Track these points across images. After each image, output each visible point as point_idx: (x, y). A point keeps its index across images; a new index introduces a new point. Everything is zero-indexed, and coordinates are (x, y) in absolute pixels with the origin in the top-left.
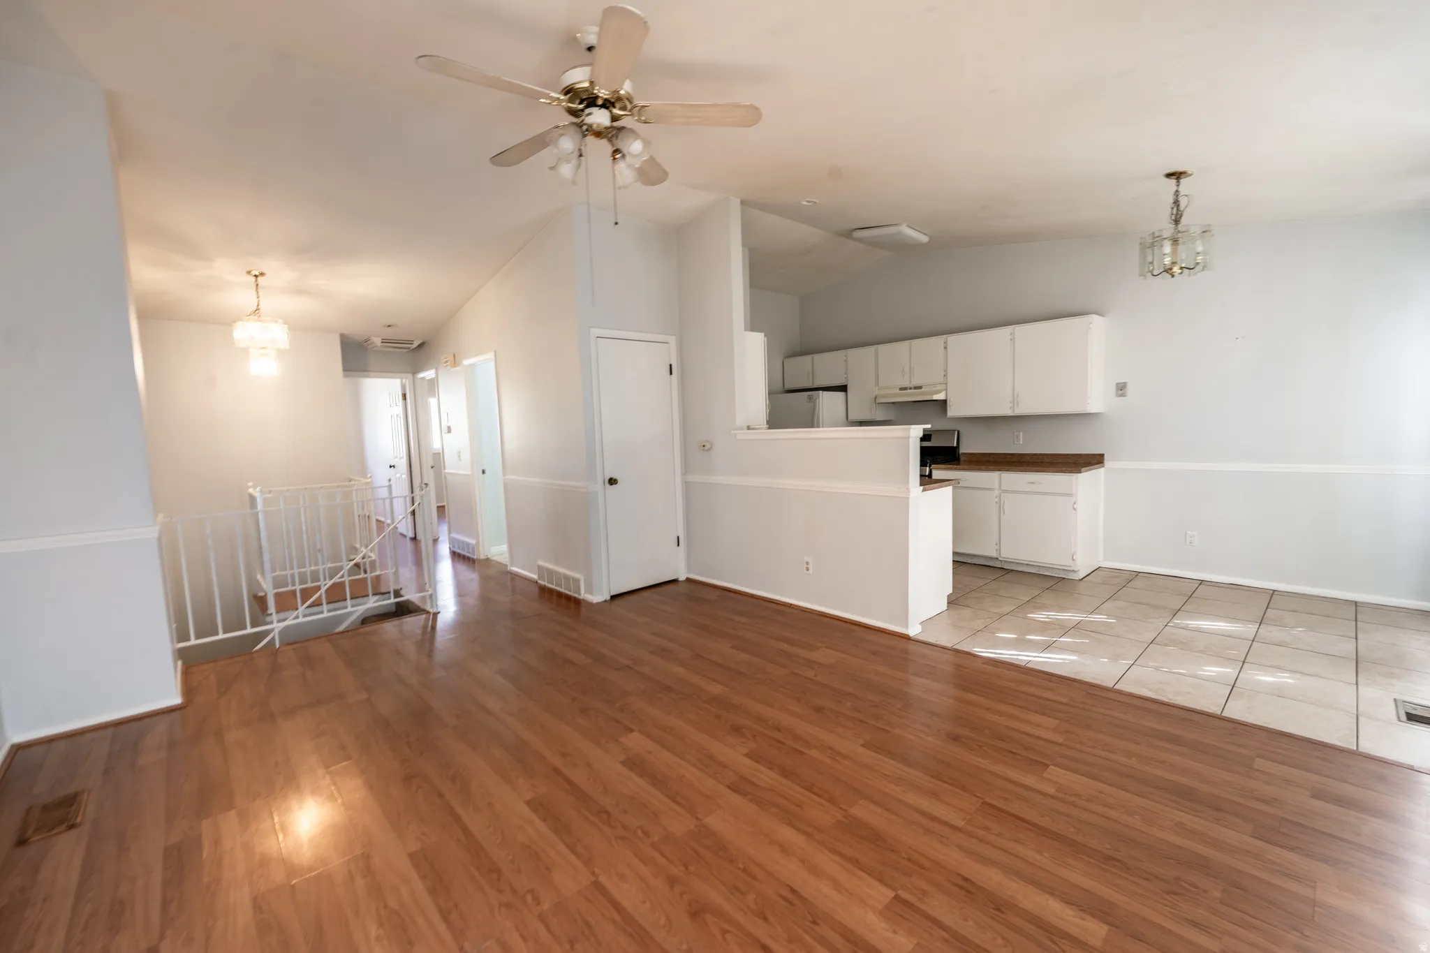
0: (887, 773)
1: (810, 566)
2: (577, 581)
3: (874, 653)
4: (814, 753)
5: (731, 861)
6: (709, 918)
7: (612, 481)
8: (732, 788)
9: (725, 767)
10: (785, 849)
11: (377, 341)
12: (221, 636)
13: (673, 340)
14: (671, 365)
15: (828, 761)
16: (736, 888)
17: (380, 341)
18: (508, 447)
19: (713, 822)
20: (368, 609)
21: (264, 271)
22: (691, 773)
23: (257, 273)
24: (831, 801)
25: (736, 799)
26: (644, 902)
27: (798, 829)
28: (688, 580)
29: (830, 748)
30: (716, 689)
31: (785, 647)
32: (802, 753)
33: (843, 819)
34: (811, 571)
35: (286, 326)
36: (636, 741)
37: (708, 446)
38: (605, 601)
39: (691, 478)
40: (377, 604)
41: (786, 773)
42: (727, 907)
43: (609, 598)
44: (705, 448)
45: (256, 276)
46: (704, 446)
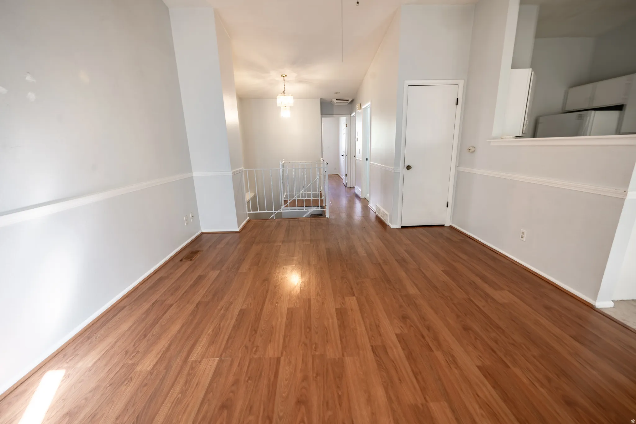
0: (480, 394)
1: (525, 236)
2: (387, 215)
3: (548, 308)
4: (439, 354)
5: (338, 387)
6: (303, 409)
7: (409, 167)
8: (374, 349)
9: (380, 335)
10: (370, 400)
11: (335, 101)
12: (266, 211)
13: (461, 83)
14: (458, 99)
15: (443, 363)
16: (327, 403)
17: (336, 100)
18: (372, 147)
19: (348, 360)
20: (314, 211)
21: (286, 75)
22: (361, 329)
23: (284, 75)
24: (423, 390)
25: (370, 355)
26: (286, 380)
27: (387, 393)
28: (451, 227)
29: (453, 356)
30: (412, 291)
31: (478, 281)
32: (431, 350)
33: (420, 406)
34: (524, 239)
35: (292, 97)
36: (352, 302)
37: (472, 149)
38: (398, 228)
39: (462, 169)
40: (315, 210)
41: (410, 356)
42: (315, 409)
43: (400, 227)
44: (472, 151)
45: (284, 77)
46: (470, 150)
